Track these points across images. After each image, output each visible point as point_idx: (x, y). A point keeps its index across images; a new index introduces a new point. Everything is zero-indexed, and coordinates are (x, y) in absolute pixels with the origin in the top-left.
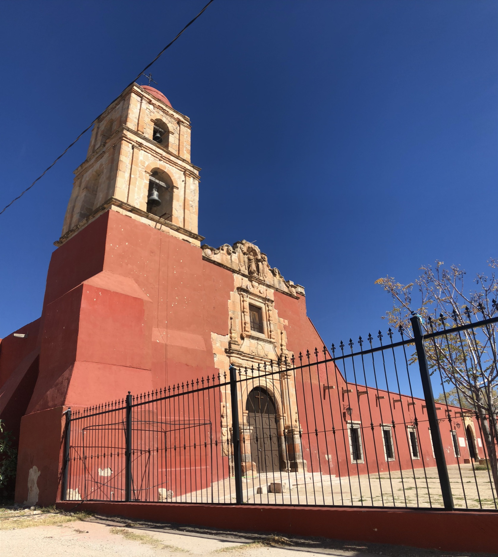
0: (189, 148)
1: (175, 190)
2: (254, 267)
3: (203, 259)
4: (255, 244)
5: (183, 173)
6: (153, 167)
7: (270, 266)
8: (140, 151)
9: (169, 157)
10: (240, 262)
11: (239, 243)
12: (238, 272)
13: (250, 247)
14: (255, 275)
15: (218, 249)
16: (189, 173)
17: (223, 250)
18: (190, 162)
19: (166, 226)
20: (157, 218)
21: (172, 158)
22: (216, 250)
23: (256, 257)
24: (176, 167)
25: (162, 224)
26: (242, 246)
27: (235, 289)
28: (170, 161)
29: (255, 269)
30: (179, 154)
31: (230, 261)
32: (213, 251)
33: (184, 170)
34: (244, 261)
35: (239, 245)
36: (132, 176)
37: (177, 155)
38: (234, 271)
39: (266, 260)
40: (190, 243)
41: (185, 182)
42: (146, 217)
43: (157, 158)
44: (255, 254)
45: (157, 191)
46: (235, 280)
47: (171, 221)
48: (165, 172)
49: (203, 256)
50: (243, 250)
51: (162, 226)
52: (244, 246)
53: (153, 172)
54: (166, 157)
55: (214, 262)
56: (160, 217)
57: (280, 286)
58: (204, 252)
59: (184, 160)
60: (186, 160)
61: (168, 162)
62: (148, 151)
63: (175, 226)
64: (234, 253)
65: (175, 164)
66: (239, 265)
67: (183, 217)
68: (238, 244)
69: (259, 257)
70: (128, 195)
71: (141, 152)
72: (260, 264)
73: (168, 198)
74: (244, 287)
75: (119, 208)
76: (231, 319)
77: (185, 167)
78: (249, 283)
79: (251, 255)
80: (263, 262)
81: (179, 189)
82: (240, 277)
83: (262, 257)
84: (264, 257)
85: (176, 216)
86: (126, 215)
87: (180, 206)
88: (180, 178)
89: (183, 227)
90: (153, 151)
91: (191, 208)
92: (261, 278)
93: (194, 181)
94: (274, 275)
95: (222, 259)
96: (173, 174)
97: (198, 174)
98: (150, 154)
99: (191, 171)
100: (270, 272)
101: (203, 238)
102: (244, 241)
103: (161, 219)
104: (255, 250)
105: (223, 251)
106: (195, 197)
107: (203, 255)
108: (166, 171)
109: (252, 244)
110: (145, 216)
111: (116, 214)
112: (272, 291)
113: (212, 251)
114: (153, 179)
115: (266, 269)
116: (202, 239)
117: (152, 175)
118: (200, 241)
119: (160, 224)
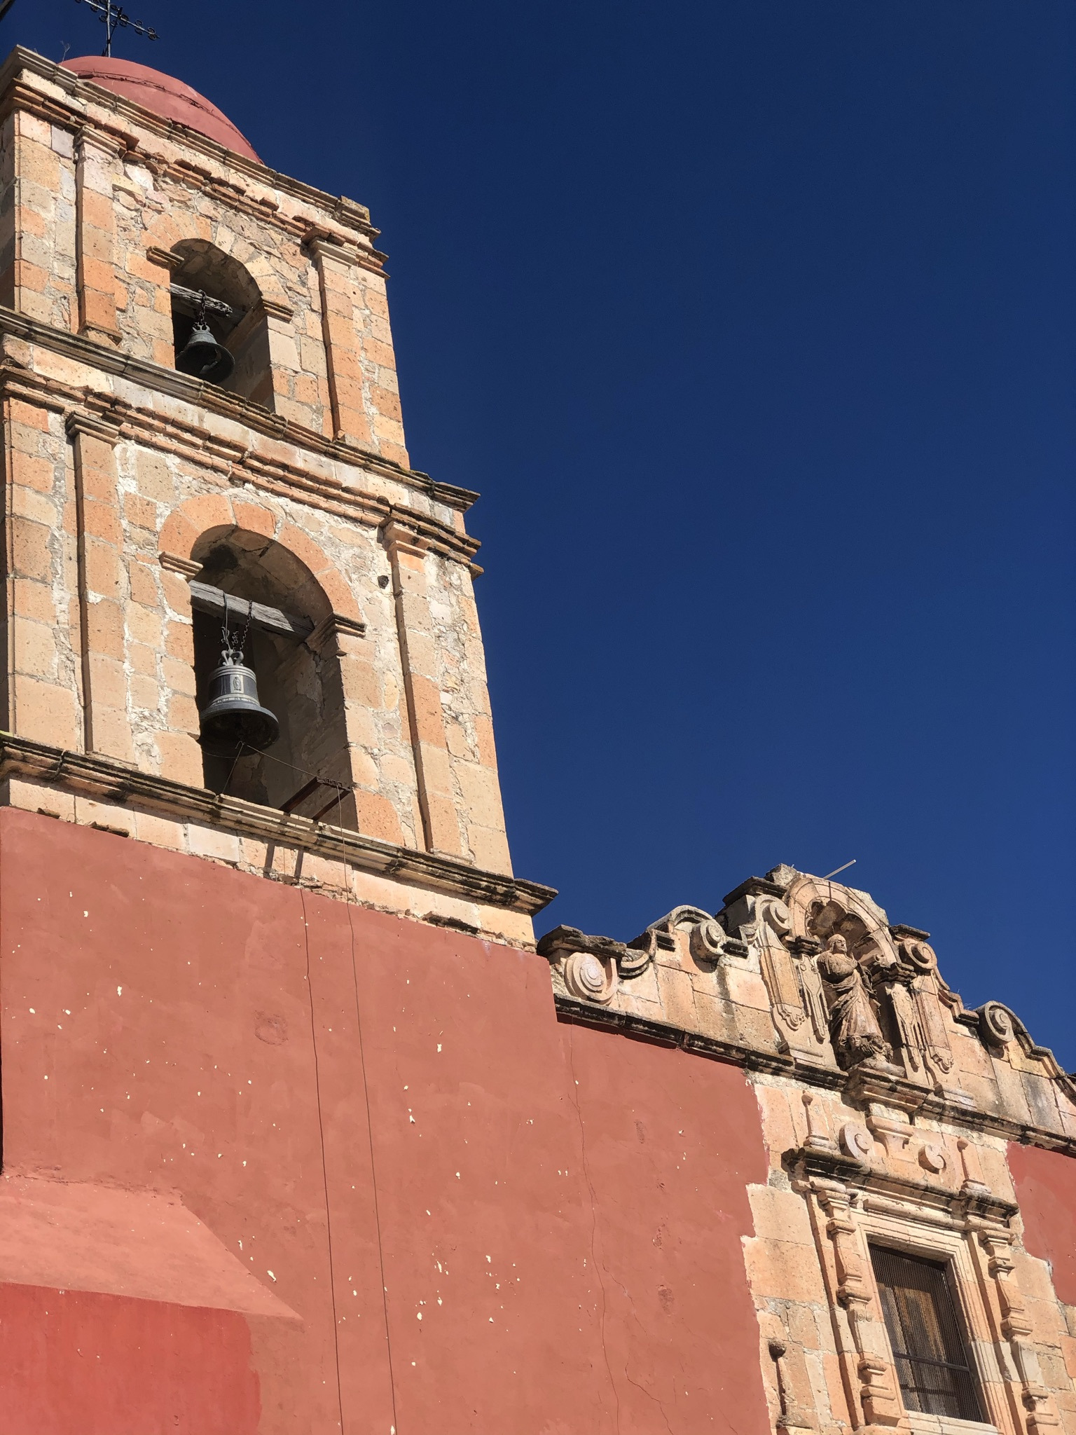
0: (389, 380)
1: (345, 641)
2: (863, 1017)
3: (562, 1019)
4: (847, 880)
5: (374, 533)
6: (202, 523)
7: (956, 996)
8: (114, 445)
9: (285, 450)
10: (776, 998)
11: (751, 887)
12: (779, 1062)
13: (825, 901)
14: (880, 1062)
15: (641, 943)
16: (412, 527)
17: (667, 944)
18: (405, 464)
19: (327, 857)
20: (269, 815)
21: (302, 459)
22: (630, 952)
23: (865, 957)
24: (334, 505)
25: (307, 849)
26: (777, 905)
27: (775, 1166)
28: (292, 477)
29: (873, 1028)
30: (336, 427)
31: (719, 1005)
32: (613, 961)
33: (377, 519)
34: (802, 992)
35: (757, 902)
36: (93, 597)
37: (330, 436)
38: (751, 1061)
39: (931, 964)
40: (474, 930)
41: (393, 583)
42: (207, 817)
43: (215, 469)
44: (861, 940)
45: (246, 663)
46: (765, 1115)
47: (352, 823)
48: (272, 542)
49: (558, 1000)
50: (785, 926)
51: (306, 855)
52: (787, 904)
53: (205, 553)
54: (269, 456)
55: (627, 1026)
56: (287, 808)
57: (1040, 1111)
58: (565, 977)
59: (369, 461)
60: (384, 456)
61: (280, 486)
62: (160, 439)
63: (376, 847)
64: (737, 950)
65: (324, 488)
66: (778, 1018)
67: (414, 786)
68: (750, 899)
69: (888, 955)
70: (87, 707)
71: (125, 450)
72: (898, 992)
73: (313, 690)
74: (828, 1147)
75: (49, 790)
76: (776, 1352)
77: (382, 501)
78: (851, 1120)
79: (836, 951)
80: (917, 982)
81: (368, 629)
82: (792, 1089)
83: (902, 952)
84: (915, 951)
85: (374, 788)
86: (95, 826)
87: (389, 726)
88: (361, 566)
89: (422, 849)
90: (187, 436)
91: (451, 730)
92: (919, 1078)
93: (443, 570)
94: (993, 1045)
95: (672, 999)
96: (319, 552)
97: (460, 529)
98: (176, 453)
99: (419, 518)
100: (964, 1030)
101: (545, 892)
102: (784, 877)
103: (293, 816)
104: (855, 918)
105: (673, 950)
106: (464, 665)
107: (561, 990)
108: (275, 537)
109: (833, 884)
110: (200, 815)
111: (41, 824)
112: (999, 1145)
113: (605, 962)
114: (213, 595)
115: (937, 1018)
116: (539, 902)
117: (202, 577)
118: (531, 913)
119: (292, 846)
